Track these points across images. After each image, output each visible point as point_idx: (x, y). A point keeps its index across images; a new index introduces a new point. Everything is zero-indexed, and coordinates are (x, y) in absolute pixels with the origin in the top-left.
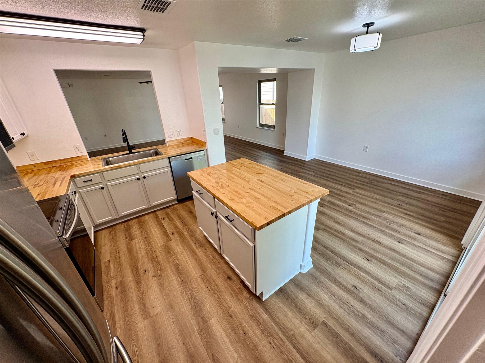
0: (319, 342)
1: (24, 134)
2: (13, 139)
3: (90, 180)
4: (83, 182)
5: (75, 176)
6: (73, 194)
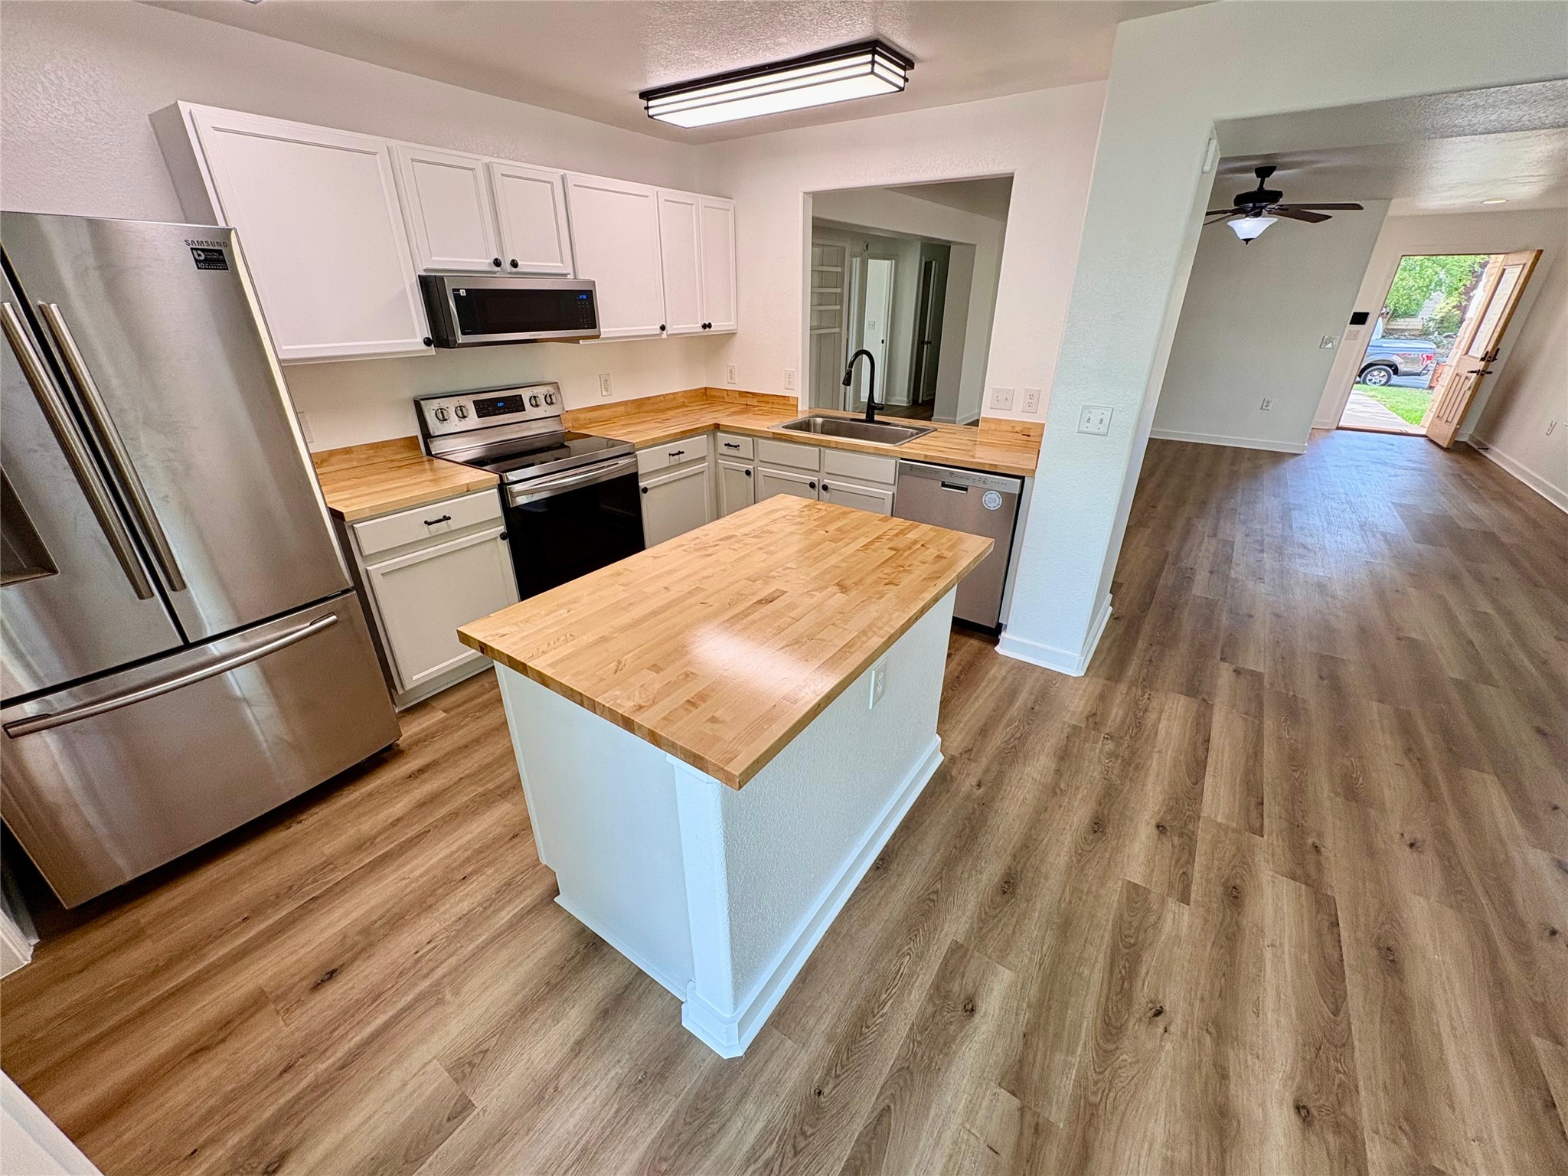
0: (405, 1084)
1: (709, 326)
2: (663, 328)
3: (736, 447)
4: (726, 445)
5: (718, 428)
6: (673, 455)
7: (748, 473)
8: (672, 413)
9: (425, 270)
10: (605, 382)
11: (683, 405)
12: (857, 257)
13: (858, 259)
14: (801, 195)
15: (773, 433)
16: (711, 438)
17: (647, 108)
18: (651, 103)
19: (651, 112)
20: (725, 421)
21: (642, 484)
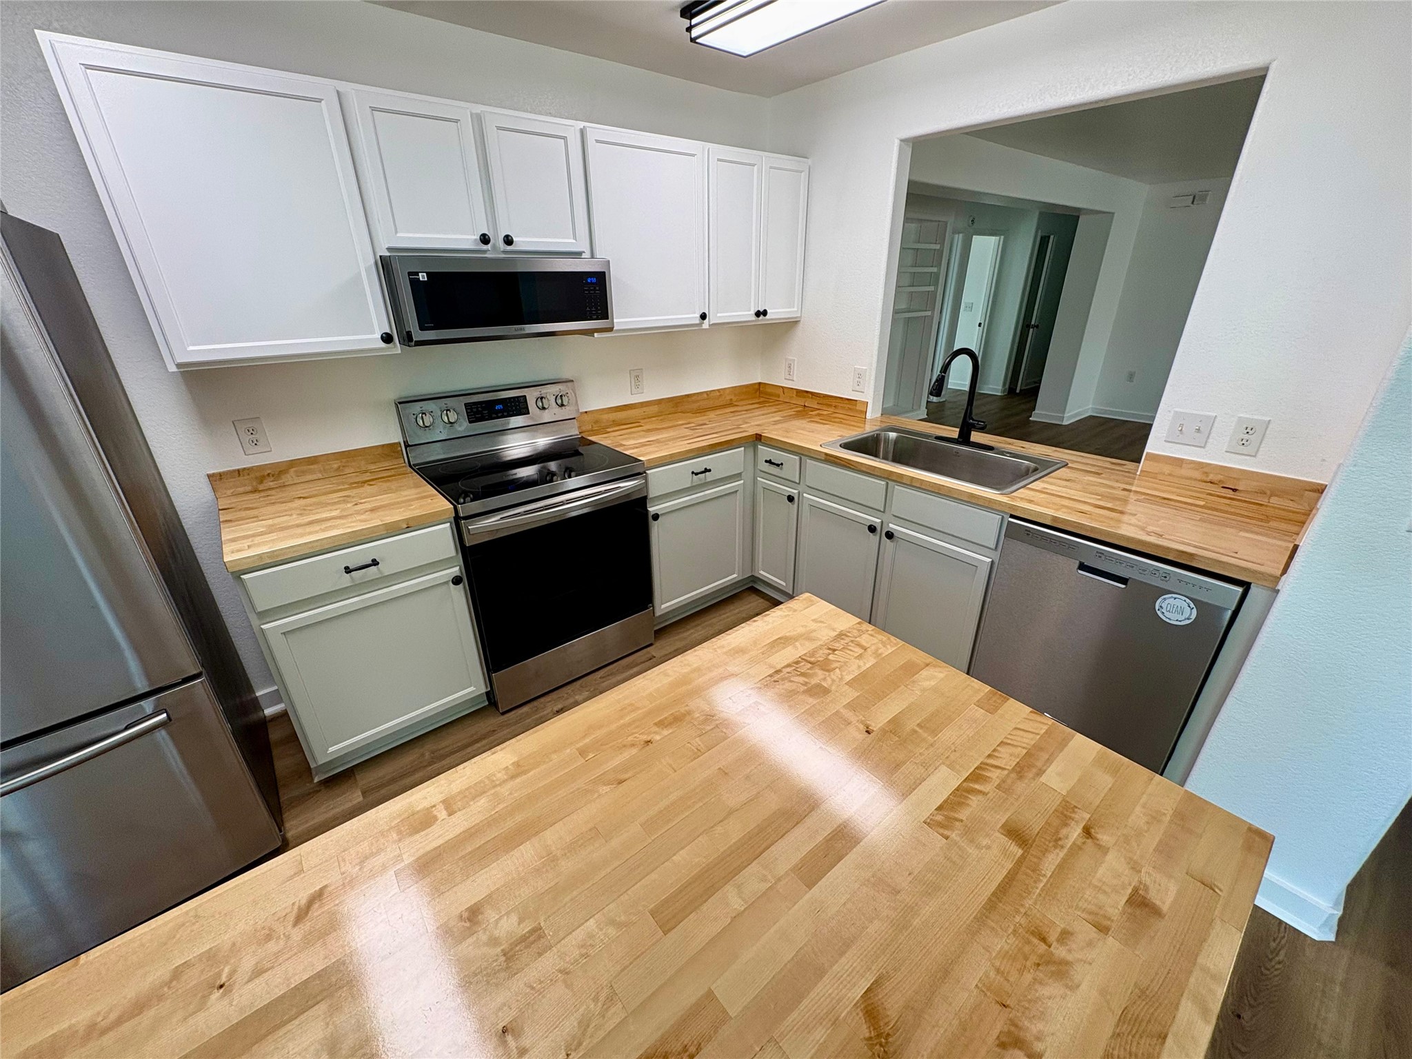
1: (765, 313)
2: (703, 317)
3: (778, 465)
4: (766, 461)
5: (760, 440)
6: (697, 474)
7: (791, 499)
8: (712, 415)
9: (389, 249)
10: (637, 378)
11: (731, 404)
12: (959, 233)
13: (961, 235)
14: (897, 142)
15: (826, 454)
16: (750, 452)
17: (689, 29)
18: (694, 21)
19: (695, 33)
20: (771, 433)
21: (652, 509)
